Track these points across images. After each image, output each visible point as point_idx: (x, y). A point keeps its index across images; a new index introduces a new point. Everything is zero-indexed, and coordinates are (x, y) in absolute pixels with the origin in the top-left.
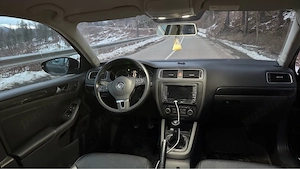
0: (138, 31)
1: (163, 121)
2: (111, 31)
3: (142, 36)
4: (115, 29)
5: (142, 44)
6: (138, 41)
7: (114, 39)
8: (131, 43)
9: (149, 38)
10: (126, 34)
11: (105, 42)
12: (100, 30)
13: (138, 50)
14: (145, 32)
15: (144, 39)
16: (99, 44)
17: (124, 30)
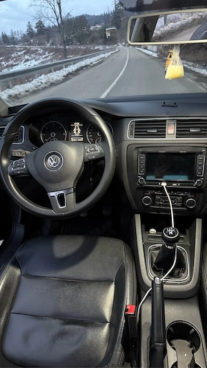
0: (65, 50)
1: (138, 218)
2: (28, 52)
3: (71, 57)
4: (33, 48)
5: (72, 68)
6: (67, 64)
7: (33, 64)
8: (57, 67)
9: (81, 59)
10: (49, 56)
11: (21, 67)
12: (13, 50)
13: (67, 77)
14: (75, 52)
15: (75, 61)
16: (12, 70)
17: (45, 50)
